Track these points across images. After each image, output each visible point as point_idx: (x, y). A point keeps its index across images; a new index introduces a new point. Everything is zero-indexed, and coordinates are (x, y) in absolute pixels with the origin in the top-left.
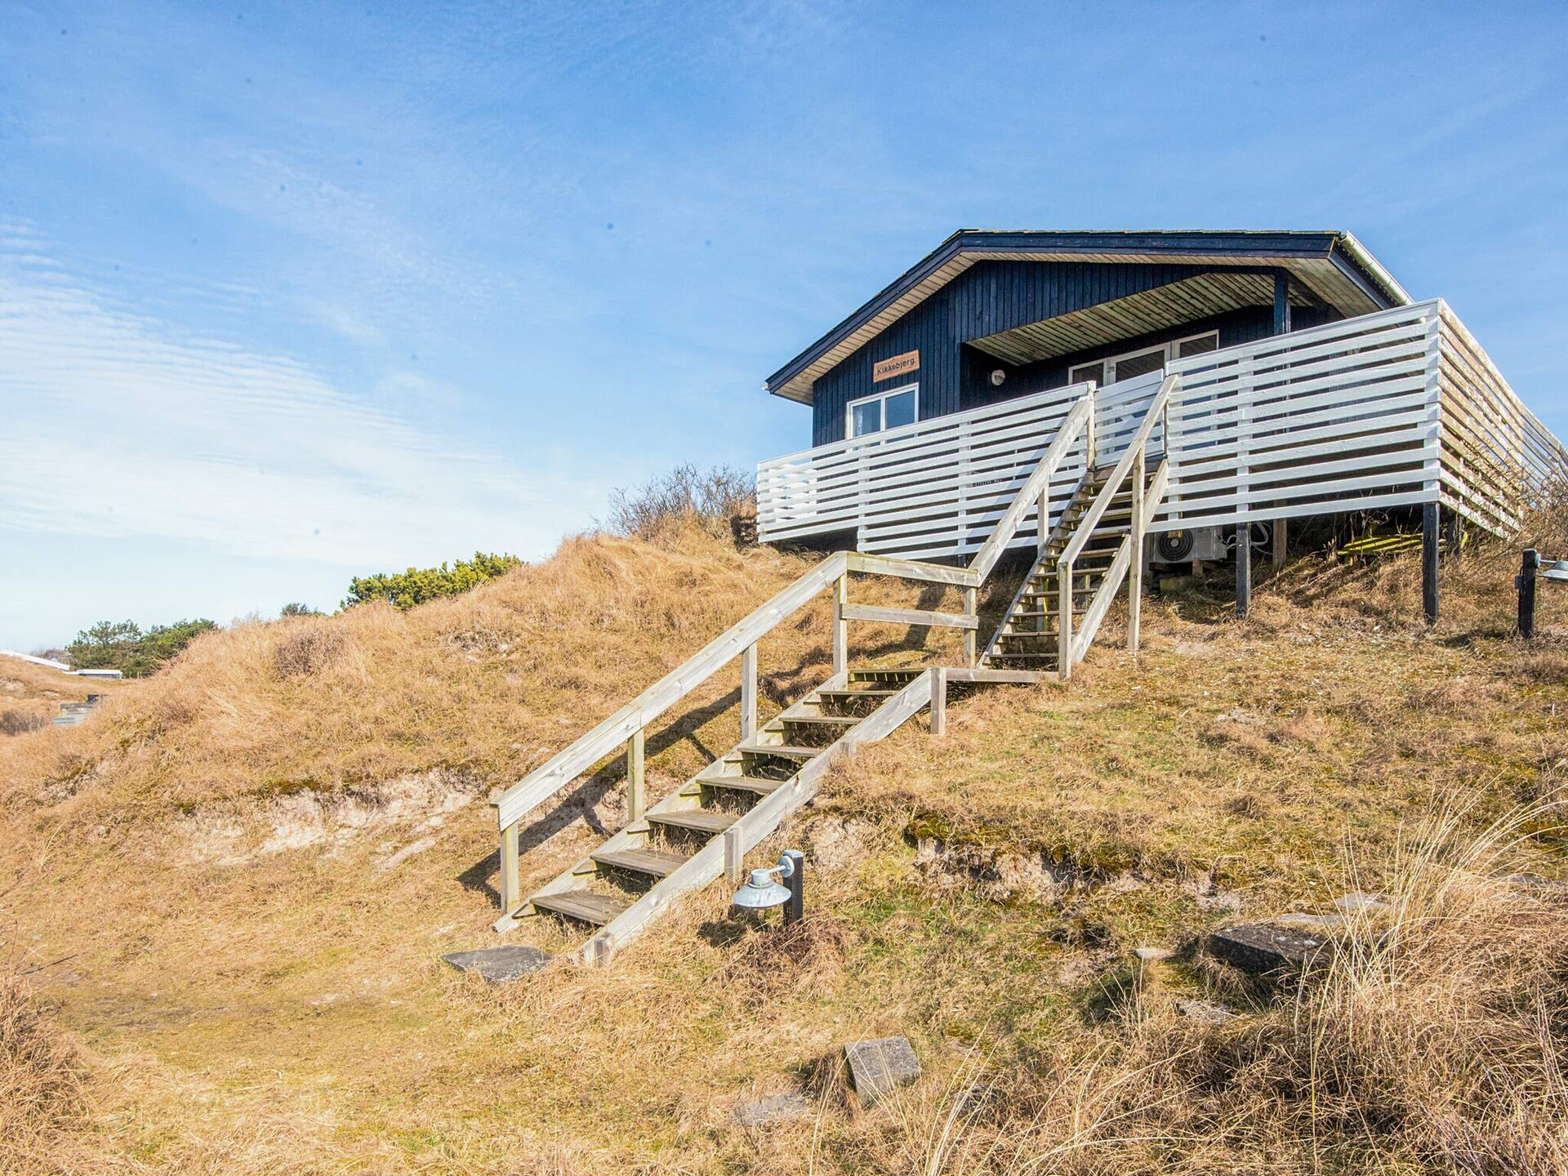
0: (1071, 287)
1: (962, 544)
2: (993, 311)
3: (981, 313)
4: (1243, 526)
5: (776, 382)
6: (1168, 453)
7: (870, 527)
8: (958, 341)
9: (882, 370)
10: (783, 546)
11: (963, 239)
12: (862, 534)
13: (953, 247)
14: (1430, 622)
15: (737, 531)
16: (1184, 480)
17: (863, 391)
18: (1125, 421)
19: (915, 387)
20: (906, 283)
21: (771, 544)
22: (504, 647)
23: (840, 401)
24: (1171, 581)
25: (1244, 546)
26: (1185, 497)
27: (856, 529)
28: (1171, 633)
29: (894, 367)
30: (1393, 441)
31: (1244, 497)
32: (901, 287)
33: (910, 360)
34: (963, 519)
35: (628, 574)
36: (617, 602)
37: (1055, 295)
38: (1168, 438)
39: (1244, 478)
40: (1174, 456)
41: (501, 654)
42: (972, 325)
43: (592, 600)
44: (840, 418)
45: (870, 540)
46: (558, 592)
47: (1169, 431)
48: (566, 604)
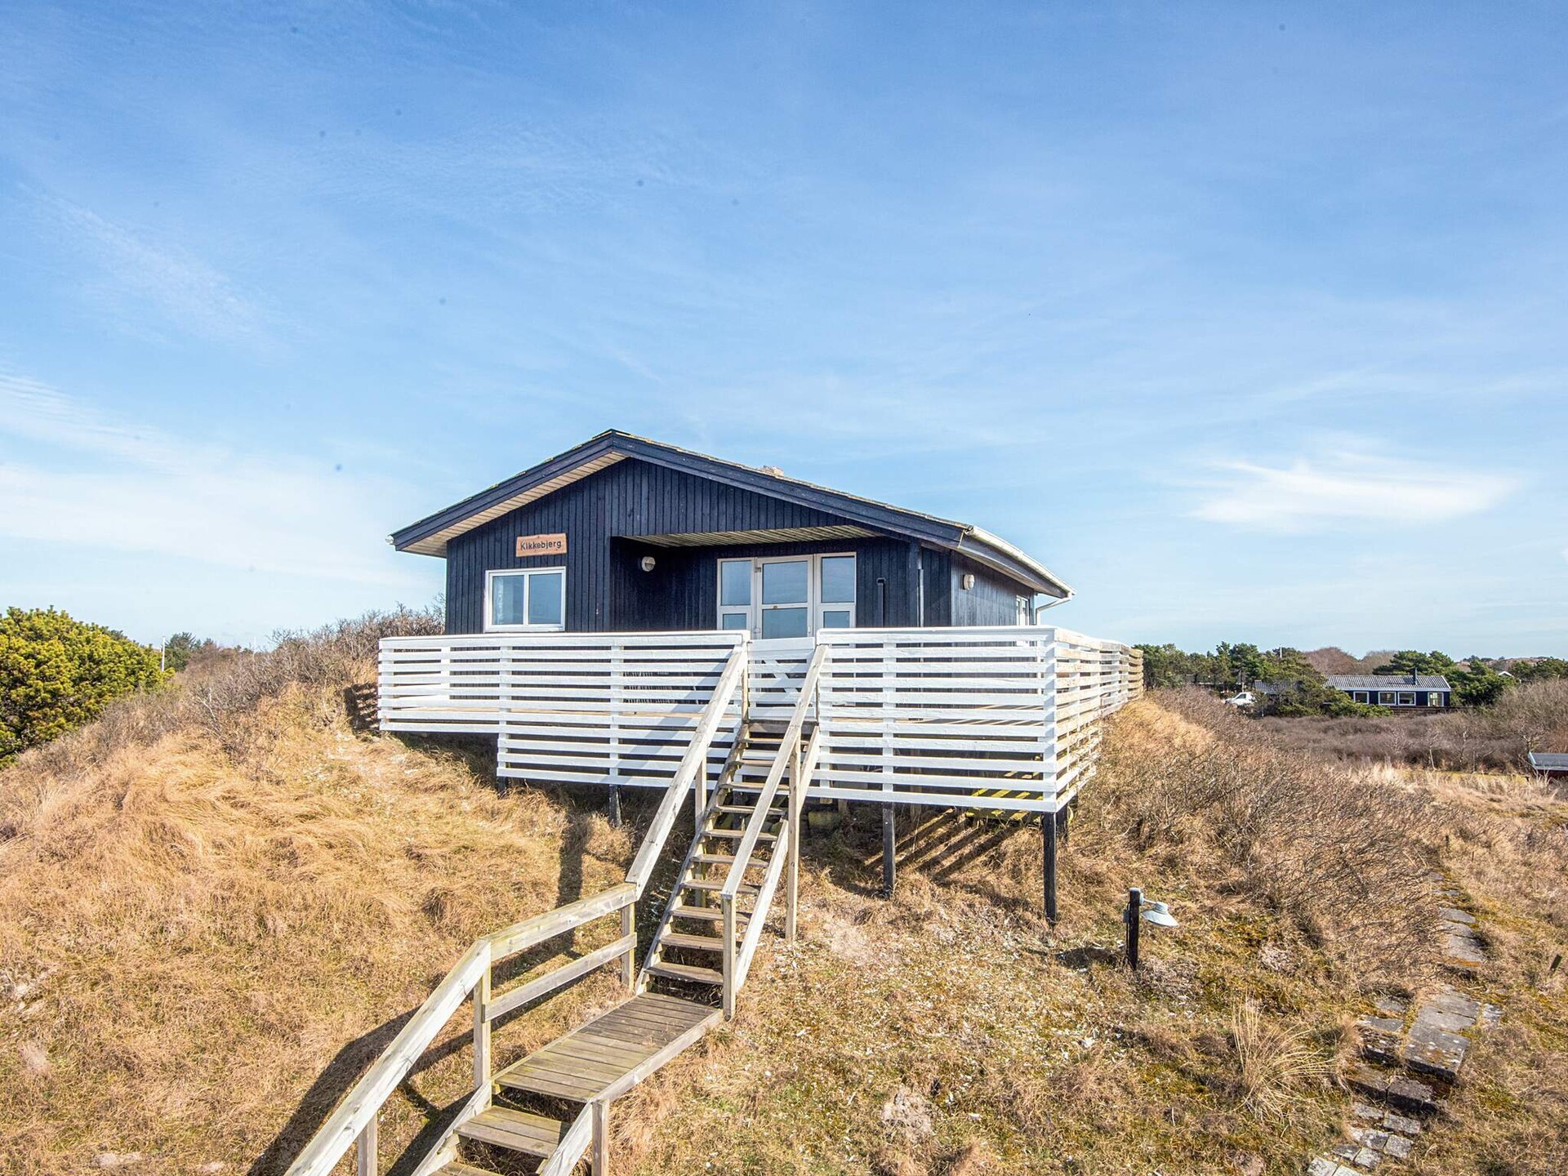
0: (723, 507)
1: (614, 773)
2: (645, 513)
3: (633, 510)
4: (888, 805)
5: (405, 539)
6: (820, 721)
7: (513, 736)
8: (608, 534)
9: (525, 545)
10: (412, 740)
11: (611, 439)
12: (503, 742)
13: (603, 445)
14: (1052, 925)
15: (352, 709)
16: (835, 750)
17: (504, 563)
18: (778, 679)
19: (562, 570)
20: (554, 469)
21: (396, 734)
22: (21, 989)
23: (478, 566)
24: (819, 815)
25: (890, 825)
26: (834, 767)
27: (497, 735)
28: (823, 905)
29: (539, 545)
30: (1017, 750)
31: (888, 777)
32: (547, 471)
33: (556, 542)
34: (614, 748)
35: (206, 853)
36: (189, 902)
37: (707, 511)
38: (820, 706)
39: (888, 759)
40: (824, 725)
41: (17, 1004)
42: (622, 521)
43: (153, 898)
44: (478, 593)
45: (512, 751)
46: (104, 886)
47: (821, 699)
48: (117, 908)
